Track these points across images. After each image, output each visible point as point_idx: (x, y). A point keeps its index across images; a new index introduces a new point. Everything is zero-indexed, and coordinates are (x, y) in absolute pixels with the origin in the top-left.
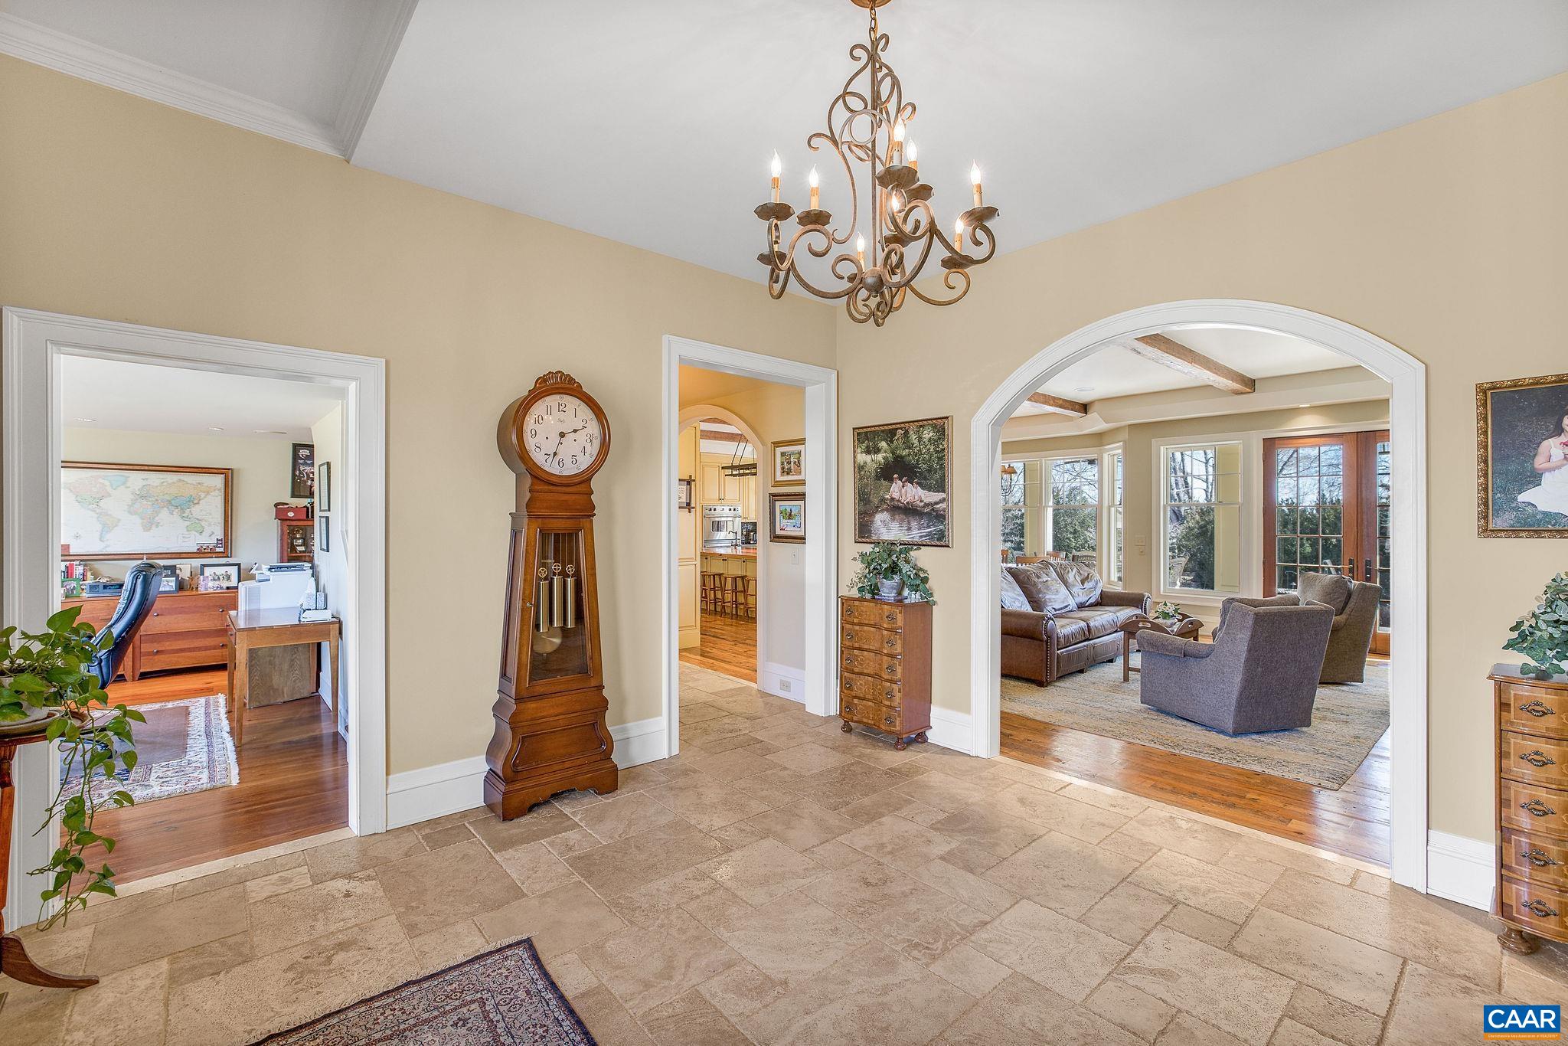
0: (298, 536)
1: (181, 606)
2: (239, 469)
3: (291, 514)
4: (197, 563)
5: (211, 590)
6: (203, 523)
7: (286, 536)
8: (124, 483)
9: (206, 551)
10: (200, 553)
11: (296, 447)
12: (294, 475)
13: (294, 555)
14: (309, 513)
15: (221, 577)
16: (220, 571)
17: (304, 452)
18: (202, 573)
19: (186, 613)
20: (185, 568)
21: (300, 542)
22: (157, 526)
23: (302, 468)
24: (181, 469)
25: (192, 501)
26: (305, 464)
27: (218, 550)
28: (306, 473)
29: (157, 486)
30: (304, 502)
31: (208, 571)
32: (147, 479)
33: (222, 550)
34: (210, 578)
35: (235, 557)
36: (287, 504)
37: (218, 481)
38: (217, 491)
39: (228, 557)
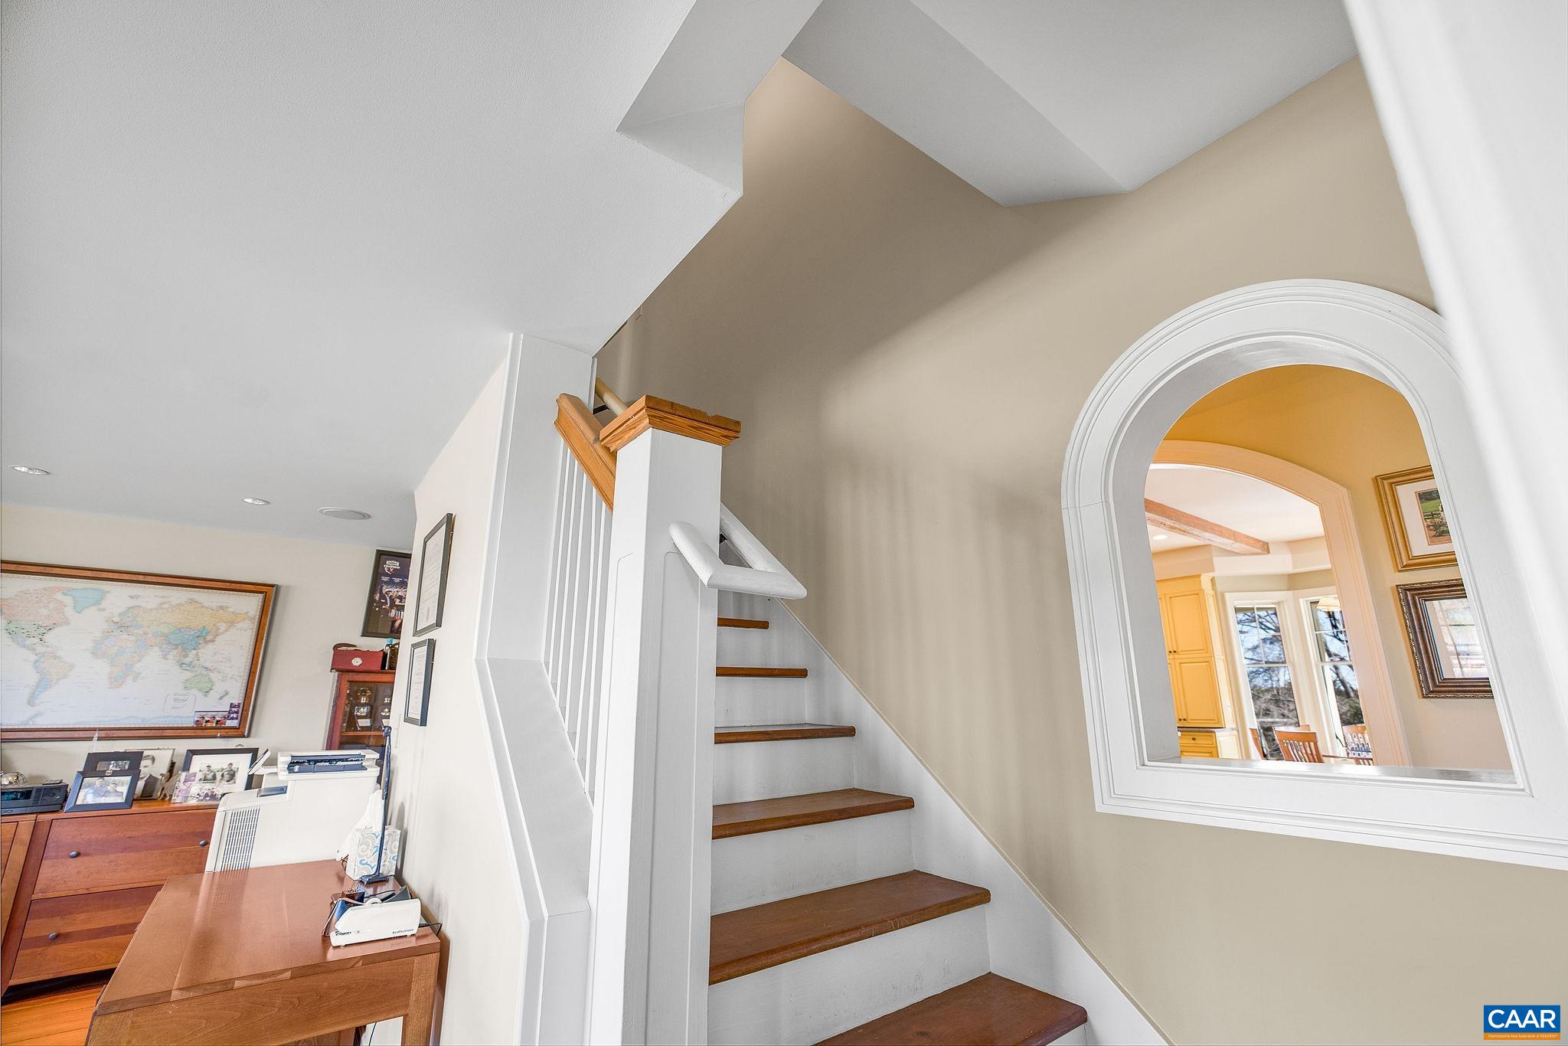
0: (363, 700)
1: (129, 834)
2: (288, 587)
3: (357, 662)
4: (183, 746)
5: (193, 802)
6: (213, 676)
7: (344, 700)
8: (98, 602)
9: (209, 725)
10: (200, 729)
11: (382, 556)
12: (371, 600)
13: (351, 734)
14: (388, 662)
15: (219, 777)
16: (219, 762)
17: (392, 565)
18: (186, 767)
19: (137, 850)
20: (158, 757)
21: (364, 711)
22: (135, 679)
23: (385, 589)
24: (197, 583)
25: (202, 637)
26: (391, 583)
27: (229, 723)
28: (391, 597)
29: (151, 610)
30: (379, 644)
31: (199, 763)
32: (137, 597)
33: (235, 723)
34: (200, 776)
35: (255, 736)
36: (355, 646)
37: (251, 604)
38: (247, 621)
39: (243, 736)
